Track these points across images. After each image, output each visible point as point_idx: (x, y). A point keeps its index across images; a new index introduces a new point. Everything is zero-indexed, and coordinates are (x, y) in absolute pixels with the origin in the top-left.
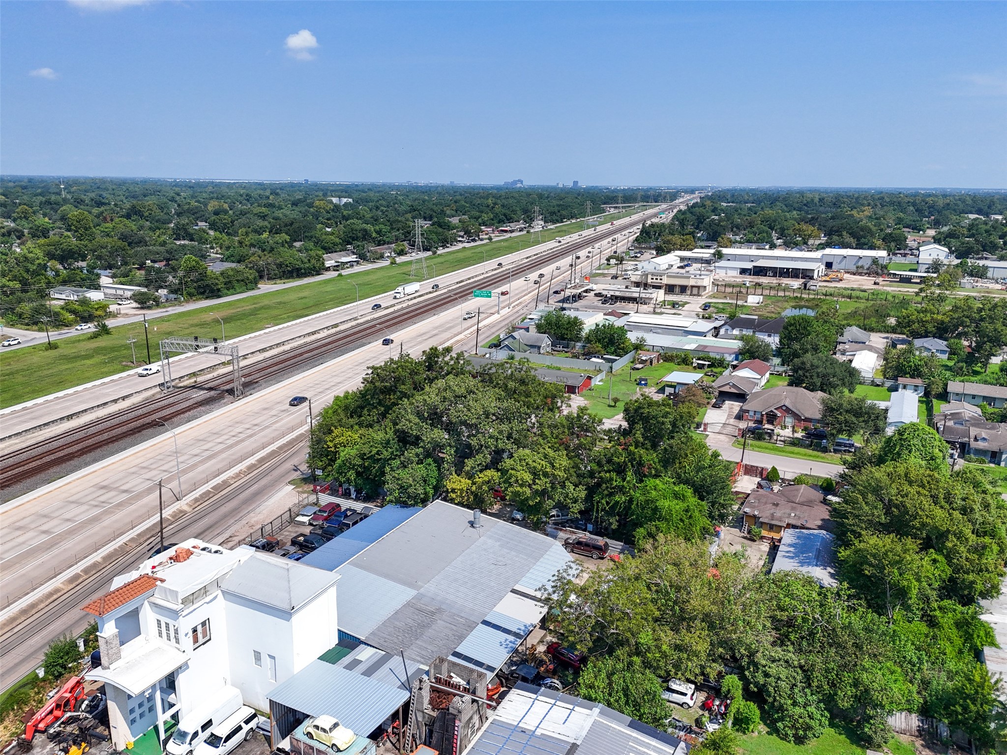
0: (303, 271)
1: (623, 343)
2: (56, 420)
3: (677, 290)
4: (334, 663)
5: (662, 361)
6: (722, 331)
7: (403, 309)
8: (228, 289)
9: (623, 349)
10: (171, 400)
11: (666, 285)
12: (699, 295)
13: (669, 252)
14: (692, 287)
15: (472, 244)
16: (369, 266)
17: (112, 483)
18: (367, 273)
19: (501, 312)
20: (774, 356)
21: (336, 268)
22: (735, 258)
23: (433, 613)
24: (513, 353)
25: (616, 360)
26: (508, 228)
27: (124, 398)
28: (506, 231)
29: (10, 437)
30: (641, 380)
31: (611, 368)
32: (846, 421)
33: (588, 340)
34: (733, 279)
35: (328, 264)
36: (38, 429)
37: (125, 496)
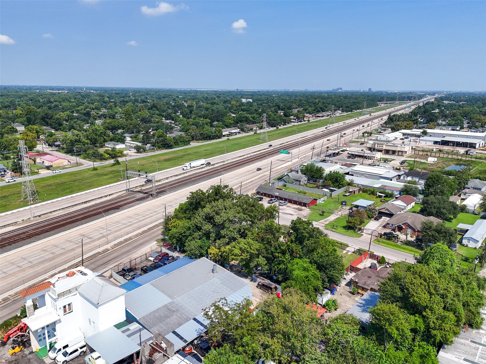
0: (212, 137)
1: (342, 182)
2: (80, 204)
3: (391, 152)
4: (118, 329)
5: (361, 192)
6: (402, 178)
7: (248, 157)
8: (176, 145)
9: (342, 184)
10: (127, 197)
11: (385, 150)
12: (402, 156)
13: (398, 130)
14: (399, 151)
15: (299, 123)
16: (244, 134)
17: (87, 234)
18: (241, 138)
19: (292, 161)
20: (420, 194)
21: (228, 135)
22: (435, 135)
23: (174, 311)
24: (286, 183)
25: (335, 190)
26: (321, 115)
27: (110, 195)
28: (319, 117)
29: (60, 209)
30: (344, 202)
31: (331, 194)
33: (326, 179)
34: (428, 147)
35: (224, 134)
36: (72, 207)
37: (90, 240)
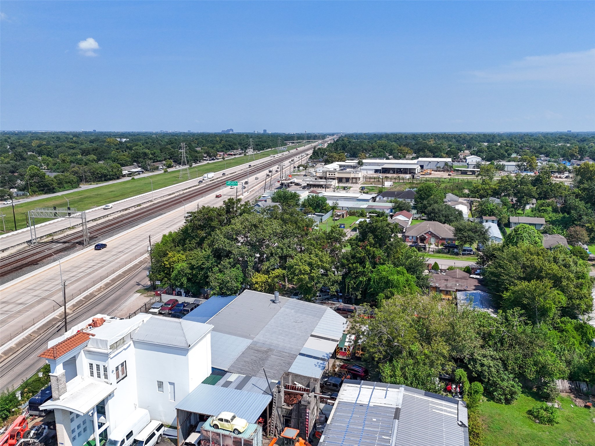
0: (109, 177)
1: (325, 206)
3: (344, 180)
4: (214, 385)
5: (348, 215)
6: (377, 199)
7: (180, 195)
8: (60, 188)
9: (325, 209)
10: (38, 250)
11: (338, 178)
12: (356, 183)
13: (332, 163)
14: (353, 178)
15: (212, 161)
16: (151, 174)
17: (10, 299)
18: (150, 177)
19: (244, 194)
20: (412, 209)
21: (129, 175)
22: (370, 164)
23: (267, 352)
25: (323, 215)
26: (232, 153)
27: (3, 251)
28: (231, 155)
30: (341, 225)
31: (321, 219)
32: (469, 236)
33: (304, 205)
34: (372, 175)
35: (124, 172)
37: (21, 307)
